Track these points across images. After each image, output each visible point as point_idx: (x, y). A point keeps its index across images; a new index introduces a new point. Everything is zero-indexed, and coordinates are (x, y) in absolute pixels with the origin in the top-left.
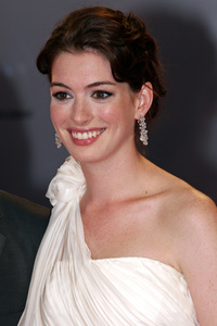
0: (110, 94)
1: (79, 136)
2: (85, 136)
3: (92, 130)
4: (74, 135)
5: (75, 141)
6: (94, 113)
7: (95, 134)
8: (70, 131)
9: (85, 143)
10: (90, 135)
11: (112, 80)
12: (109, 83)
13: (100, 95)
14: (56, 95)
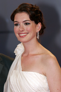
0: (29, 24)
1: (21, 35)
2: (23, 35)
3: (25, 33)
4: (20, 35)
5: (20, 36)
6: (25, 29)
7: (25, 34)
8: (19, 34)
9: (23, 37)
10: (24, 34)
11: (30, 20)
12: (29, 21)
13: (26, 24)
14: (15, 25)
